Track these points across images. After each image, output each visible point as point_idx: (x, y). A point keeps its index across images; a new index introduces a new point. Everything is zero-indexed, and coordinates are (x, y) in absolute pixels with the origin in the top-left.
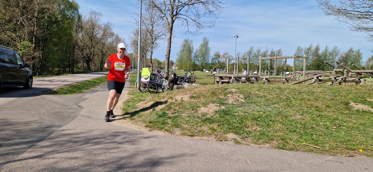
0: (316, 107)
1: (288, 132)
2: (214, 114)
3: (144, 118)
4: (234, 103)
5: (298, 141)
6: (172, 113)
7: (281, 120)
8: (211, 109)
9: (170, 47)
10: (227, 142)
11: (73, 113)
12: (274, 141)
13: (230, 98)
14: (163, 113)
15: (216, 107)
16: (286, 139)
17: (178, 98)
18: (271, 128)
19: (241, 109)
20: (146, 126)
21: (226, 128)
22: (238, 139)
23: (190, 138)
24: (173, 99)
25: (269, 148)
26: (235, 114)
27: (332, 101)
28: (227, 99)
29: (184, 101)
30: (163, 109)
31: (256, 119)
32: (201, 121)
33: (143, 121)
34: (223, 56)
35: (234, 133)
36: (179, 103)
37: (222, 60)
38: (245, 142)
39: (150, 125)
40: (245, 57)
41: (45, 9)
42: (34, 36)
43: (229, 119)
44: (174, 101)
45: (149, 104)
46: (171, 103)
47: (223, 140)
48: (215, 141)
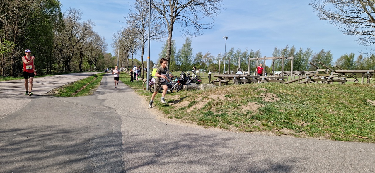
0: (342, 104)
1: (333, 126)
2: (258, 112)
3: (190, 116)
4: (271, 101)
5: (348, 134)
6: (216, 112)
7: (320, 116)
8: (253, 107)
9: (170, 49)
10: (287, 136)
11: (111, 113)
12: (326, 134)
13: (264, 97)
14: (208, 111)
15: (256, 106)
16: (335, 131)
17: (215, 97)
18: (316, 123)
19: (279, 106)
20: (199, 124)
21: (277, 124)
22: (294, 133)
23: (248, 133)
24: (209, 99)
25: (325, 140)
26: (278, 111)
27: (351, 98)
28: (262, 98)
29: (221, 100)
30: (204, 108)
31: (299, 115)
32: (249, 118)
33: (191, 119)
34: (205, 57)
35: (287, 128)
36: (218, 102)
37: (204, 60)
38: (303, 136)
39: (202, 123)
40: (226, 57)
41: (26, 6)
42: (15, 34)
43: (275, 115)
44: (211, 100)
45: (185, 104)
46: (210, 102)
47: (282, 134)
48: (275, 135)
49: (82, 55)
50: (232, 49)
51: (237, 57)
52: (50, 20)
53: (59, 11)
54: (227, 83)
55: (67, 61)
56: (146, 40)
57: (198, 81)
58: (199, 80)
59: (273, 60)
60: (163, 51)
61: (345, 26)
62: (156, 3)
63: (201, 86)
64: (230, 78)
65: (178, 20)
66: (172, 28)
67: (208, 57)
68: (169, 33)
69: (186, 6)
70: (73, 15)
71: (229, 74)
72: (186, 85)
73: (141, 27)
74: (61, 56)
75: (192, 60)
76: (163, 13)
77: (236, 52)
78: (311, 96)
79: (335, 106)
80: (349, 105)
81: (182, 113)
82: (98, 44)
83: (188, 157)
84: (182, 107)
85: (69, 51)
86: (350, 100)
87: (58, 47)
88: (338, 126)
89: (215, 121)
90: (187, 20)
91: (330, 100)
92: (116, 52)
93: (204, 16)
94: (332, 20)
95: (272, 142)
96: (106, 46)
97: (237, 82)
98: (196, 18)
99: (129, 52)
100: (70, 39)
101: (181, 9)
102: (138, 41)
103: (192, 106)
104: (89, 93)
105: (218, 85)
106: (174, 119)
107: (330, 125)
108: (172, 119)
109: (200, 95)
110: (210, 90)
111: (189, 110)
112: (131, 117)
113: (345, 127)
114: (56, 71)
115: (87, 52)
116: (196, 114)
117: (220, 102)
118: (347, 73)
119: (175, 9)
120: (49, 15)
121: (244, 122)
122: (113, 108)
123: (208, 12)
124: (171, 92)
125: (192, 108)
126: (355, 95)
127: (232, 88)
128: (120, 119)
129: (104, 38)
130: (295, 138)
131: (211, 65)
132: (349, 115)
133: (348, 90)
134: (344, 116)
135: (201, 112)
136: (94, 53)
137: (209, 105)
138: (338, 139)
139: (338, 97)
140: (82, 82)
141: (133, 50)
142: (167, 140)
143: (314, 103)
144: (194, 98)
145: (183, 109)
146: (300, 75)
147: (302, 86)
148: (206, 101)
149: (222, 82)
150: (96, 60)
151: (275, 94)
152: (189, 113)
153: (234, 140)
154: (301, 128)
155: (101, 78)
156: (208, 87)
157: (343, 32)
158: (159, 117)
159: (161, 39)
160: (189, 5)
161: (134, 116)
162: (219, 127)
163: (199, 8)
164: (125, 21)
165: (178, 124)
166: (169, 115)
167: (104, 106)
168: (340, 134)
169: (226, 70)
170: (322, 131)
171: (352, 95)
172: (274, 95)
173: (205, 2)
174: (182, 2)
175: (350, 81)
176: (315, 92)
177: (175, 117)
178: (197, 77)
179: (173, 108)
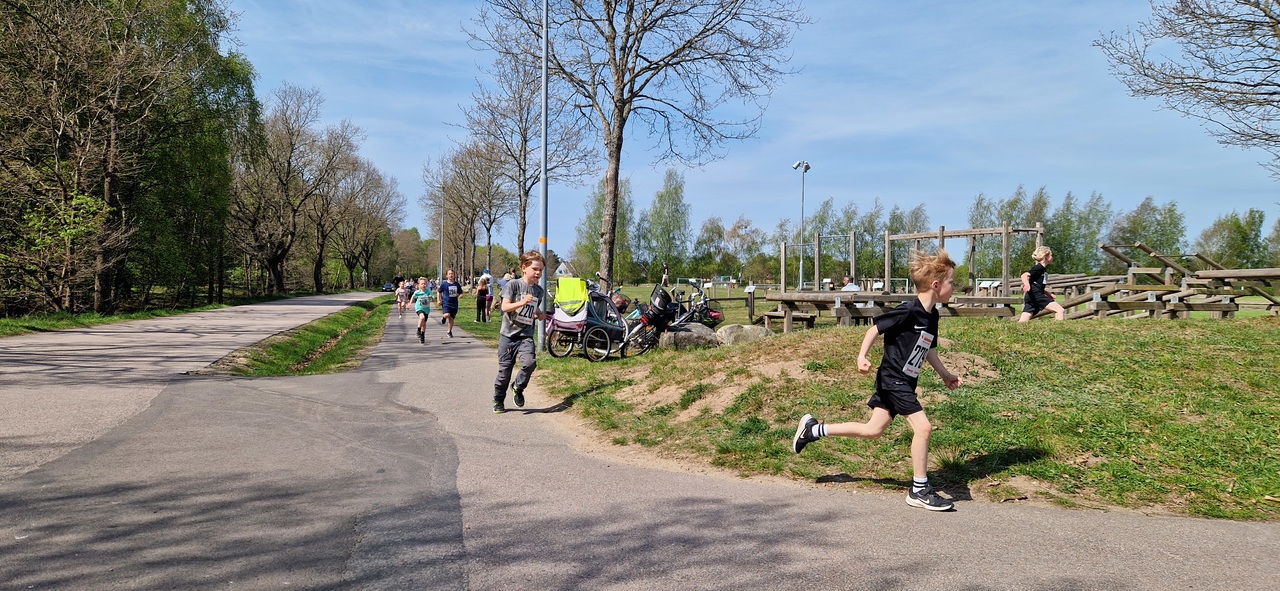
0: (1223, 388)
1: (1194, 467)
3: (687, 438)
5: (1249, 493)
6: (778, 421)
7: (1148, 431)
9: (615, 210)
10: (1030, 503)
11: (423, 428)
12: (1170, 495)
14: (751, 420)
16: (1204, 486)
17: (772, 370)
18: (1133, 457)
19: (998, 399)
20: (719, 464)
22: (1053, 492)
23: (893, 493)
24: (750, 376)
25: (1169, 515)
26: (994, 416)
27: (1255, 368)
29: (794, 379)
30: (734, 410)
31: (1071, 429)
33: (692, 447)
34: (734, 233)
35: (1028, 474)
36: (782, 387)
37: (730, 246)
38: (1087, 503)
39: (730, 459)
40: (807, 233)
41: (145, 82)
42: (107, 176)
43: (986, 432)
44: (759, 380)
45: (666, 395)
46: (754, 388)
47: (1011, 497)
48: (987, 501)
49: (324, 237)
50: (827, 203)
51: (843, 231)
52: (220, 125)
53: (250, 95)
54: (810, 323)
55: (276, 257)
56: (533, 184)
57: (711, 317)
58: (714, 314)
59: (970, 239)
60: (589, 217)
61: (1221, 115)
62: (564, 59)
63: (722, 333)
64: (822, 305)
65: (639, 110)
66: (620, 139)
67: (742, 232)
68: (610, 155)
69: (667, 65)
70: (292, 105)
71: (816, 288)
72: (671, 329)
73: (517, 138)
74: (253, 243)
75: (688, 243)
76: (590, 89)
77: (840, 215)
78: (1109, 362)
79: (1200, 396)
80: (1248, 393)
81: (661, 427)
82: (376, 198)
83: (687, 578)
84: (658, 405)
85: (282, 224)
86: (1252, 374)
87: (244, 213)
88: (1213, 465)
89: (775, 454)
90: (669, 110)
91: (1182, 375)
92: (436, 224)
93: (727, 96)
94: (1176, 98)
95: (977, 526)
96: (401, 204)
97: (847, 319)
98: (699, 105)
99: (477, 225)
100: (284, 186)
101: (649, 76)
102: (505, 185)
103: (694, 400)
104: (349, 363)
105: (782, 331)
106: (634, 446)
107: (1182, 465)
108: (625, 448)
109: (719, 365)
110: (752, 347)
111: (684, 416)
112: (488, 440)
113: (1236, 471)
114: (239, 293)
115: (340, 227)
116: (708, 428)
117: (789, 386)
118: (1240, 278)
119: (627, 77)
120: (218, 110)
121: (876, 457)
122: (428, 412)
123: (741, 80)
124: (619, 356)
125: (694, 410)
126: (1271, 356)
127: (831, 340)
128: (454, 448)
129: (393, 181)
130: (1059, 508)
131: (754, 262)
132: (1251, 428)
133: (1244, 338)
134: (1230, 431)
135: (726, 423)
136: (363, 229)
137: (752, 399)
138: (1214, 514)
139: (1209, 364)
140: (323, 326)
141: (490, 216)
142: (613, 520)
143: (1122, 387)
144: (698, 374)
145: (662, 411)
146: (1069, 290)
147: (1079, 326)
148: (743, 385)
149: (795, 319)
150: (368, 253)
151: (984, 355)
152: (685, 426)
153: (845, 517)
154: (1077, 474)
155: (386, 313)
156: (745, 338)
157: (1219, 138)
158: (583, 439)
159: (583, 178)
160: (675, 58)
161: (498, 436)
162: (790, 474)
163: (710, 69)
164: (465, 122)
165: (650, 465)
166: (617, 435)
167: (400, 406)
168: (1222, 496)
169: (809, 276)
170: (1157, 484)
171: (1261, 357)
172: (979, 360)
173: (728, 50)
174: (654, 50)
175: (1252, 307)
176: (1124, 347)
177: (637, 440)
178: (706, 302)
179: (630, 408)
